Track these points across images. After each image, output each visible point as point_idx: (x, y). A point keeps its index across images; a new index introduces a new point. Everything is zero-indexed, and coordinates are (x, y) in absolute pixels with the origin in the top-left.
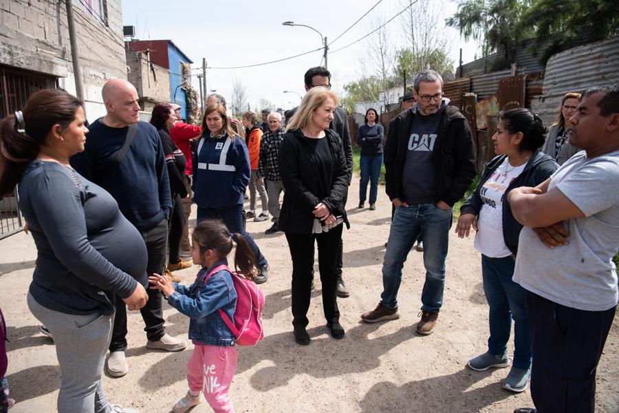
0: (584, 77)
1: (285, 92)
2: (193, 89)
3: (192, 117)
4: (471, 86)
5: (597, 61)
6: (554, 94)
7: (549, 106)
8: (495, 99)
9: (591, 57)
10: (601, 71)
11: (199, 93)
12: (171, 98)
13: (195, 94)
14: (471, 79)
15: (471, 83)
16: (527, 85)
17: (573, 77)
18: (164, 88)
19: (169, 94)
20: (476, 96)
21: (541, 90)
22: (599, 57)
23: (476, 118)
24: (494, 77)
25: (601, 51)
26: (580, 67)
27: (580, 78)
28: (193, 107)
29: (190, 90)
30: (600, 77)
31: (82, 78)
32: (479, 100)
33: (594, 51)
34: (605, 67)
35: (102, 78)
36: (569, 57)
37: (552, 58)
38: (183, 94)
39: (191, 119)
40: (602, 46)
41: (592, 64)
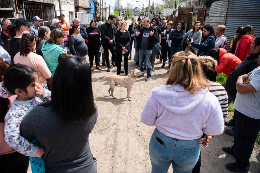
0: (218, 12)
1: (137, 2)
2: (97, 1)
3: (97, 13)
4: (193, 10)
5: (221, 7)
6: (211, 16)
7: (209, 20)
8: (197, 16)
9: (220, 5)
10: (222, 10)
11: (100, 3)
12: (89, 5)
13: (98, 3)
14: (193, 7)
15: (193, 8)
16: (205, 12)
17: (216, 11)
18: (86, 2)
19: (88, 4)
20: (193, 13)
21: (208, 14)
22: (222, 6)
23: (192, 21)
24: (199, 7)
25: (223, 4)
26: (218, 8)
27: (217, 12)
28: (98, 9)
29: (96, 2)
30: (221, 12)
31: (61, 3)
32: (194, 15)
33: (221, 3)
34: (223, 9)
35: (66, 2)
36: (216, 4)
37: (213, 3)
38: (94, 3)
39: (96, 14)
40: (223, 2)
41: (220, 8)
